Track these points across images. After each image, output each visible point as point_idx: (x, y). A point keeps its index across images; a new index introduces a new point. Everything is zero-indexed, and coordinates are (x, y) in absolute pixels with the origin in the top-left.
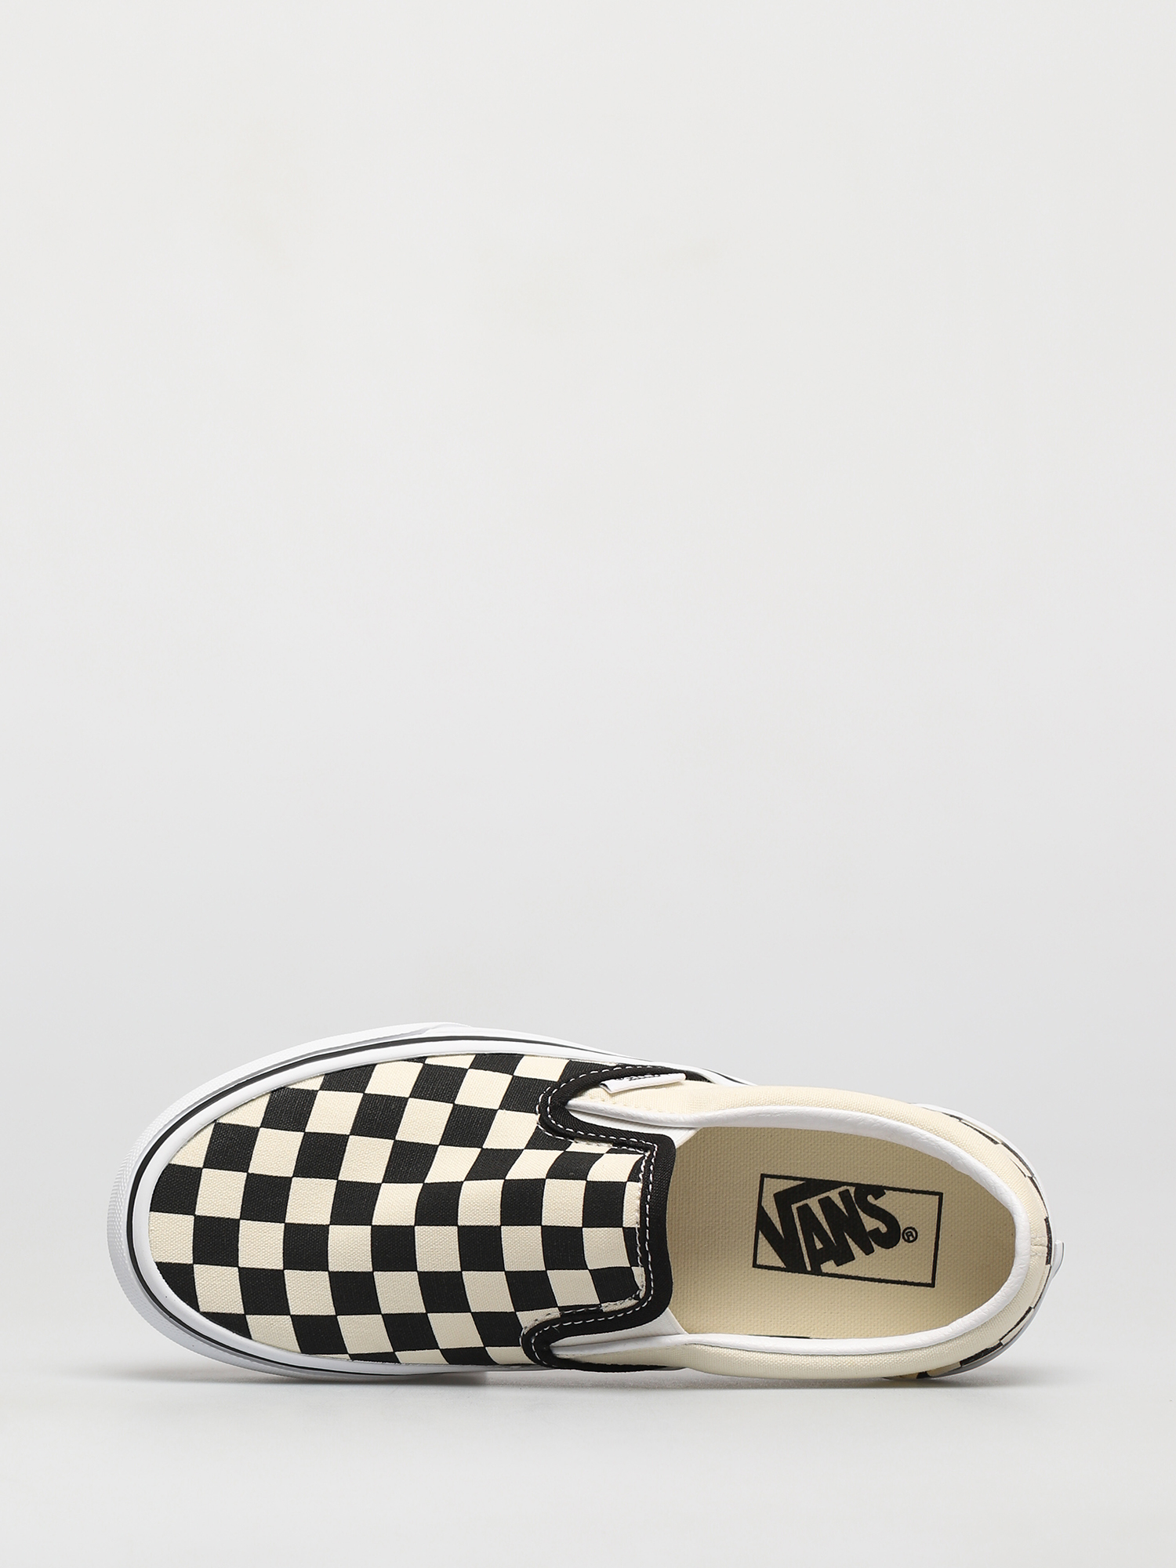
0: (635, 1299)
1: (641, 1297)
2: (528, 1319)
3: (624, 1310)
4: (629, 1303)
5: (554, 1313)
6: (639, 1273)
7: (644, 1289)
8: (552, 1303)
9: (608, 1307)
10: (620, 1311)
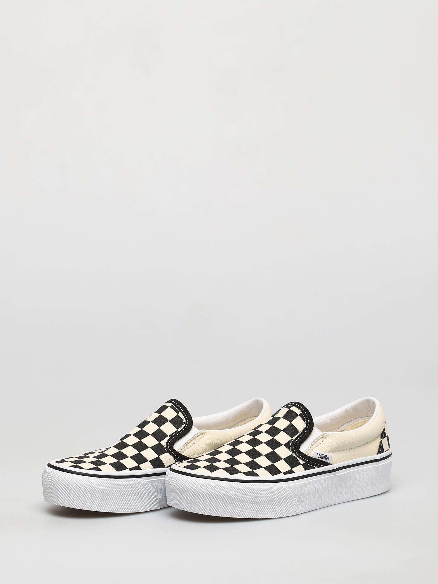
0: (184, 424)
1: (185, 422)
2: (164, 443)
3: (184, 428)
4: (183, 426)
5: (168, 438)
6: (181, 415)
7: (185, 419)
8: (166, 436)
9: (179, 430)
10: (183, 429)
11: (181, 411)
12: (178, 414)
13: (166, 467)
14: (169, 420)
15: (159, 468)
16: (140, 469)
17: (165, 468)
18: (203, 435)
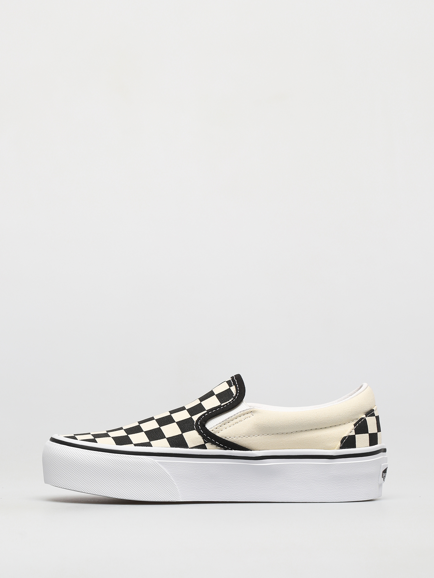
0: (232, 398)
1: (235, 396)
2: (196, 417)
3: (230, 403)
4: (230, 400)
5: (205, 412)
6: (233, 389)
7: (236, 393)
8: (204, 410)
10: (228, 404)
11: (235, 384)
12: (230, 387)
13: (189, 447)
14: (215, 394)
15: (178, 448)
16: (151, 446)
17: (188, 449)
18: (252, 414)
